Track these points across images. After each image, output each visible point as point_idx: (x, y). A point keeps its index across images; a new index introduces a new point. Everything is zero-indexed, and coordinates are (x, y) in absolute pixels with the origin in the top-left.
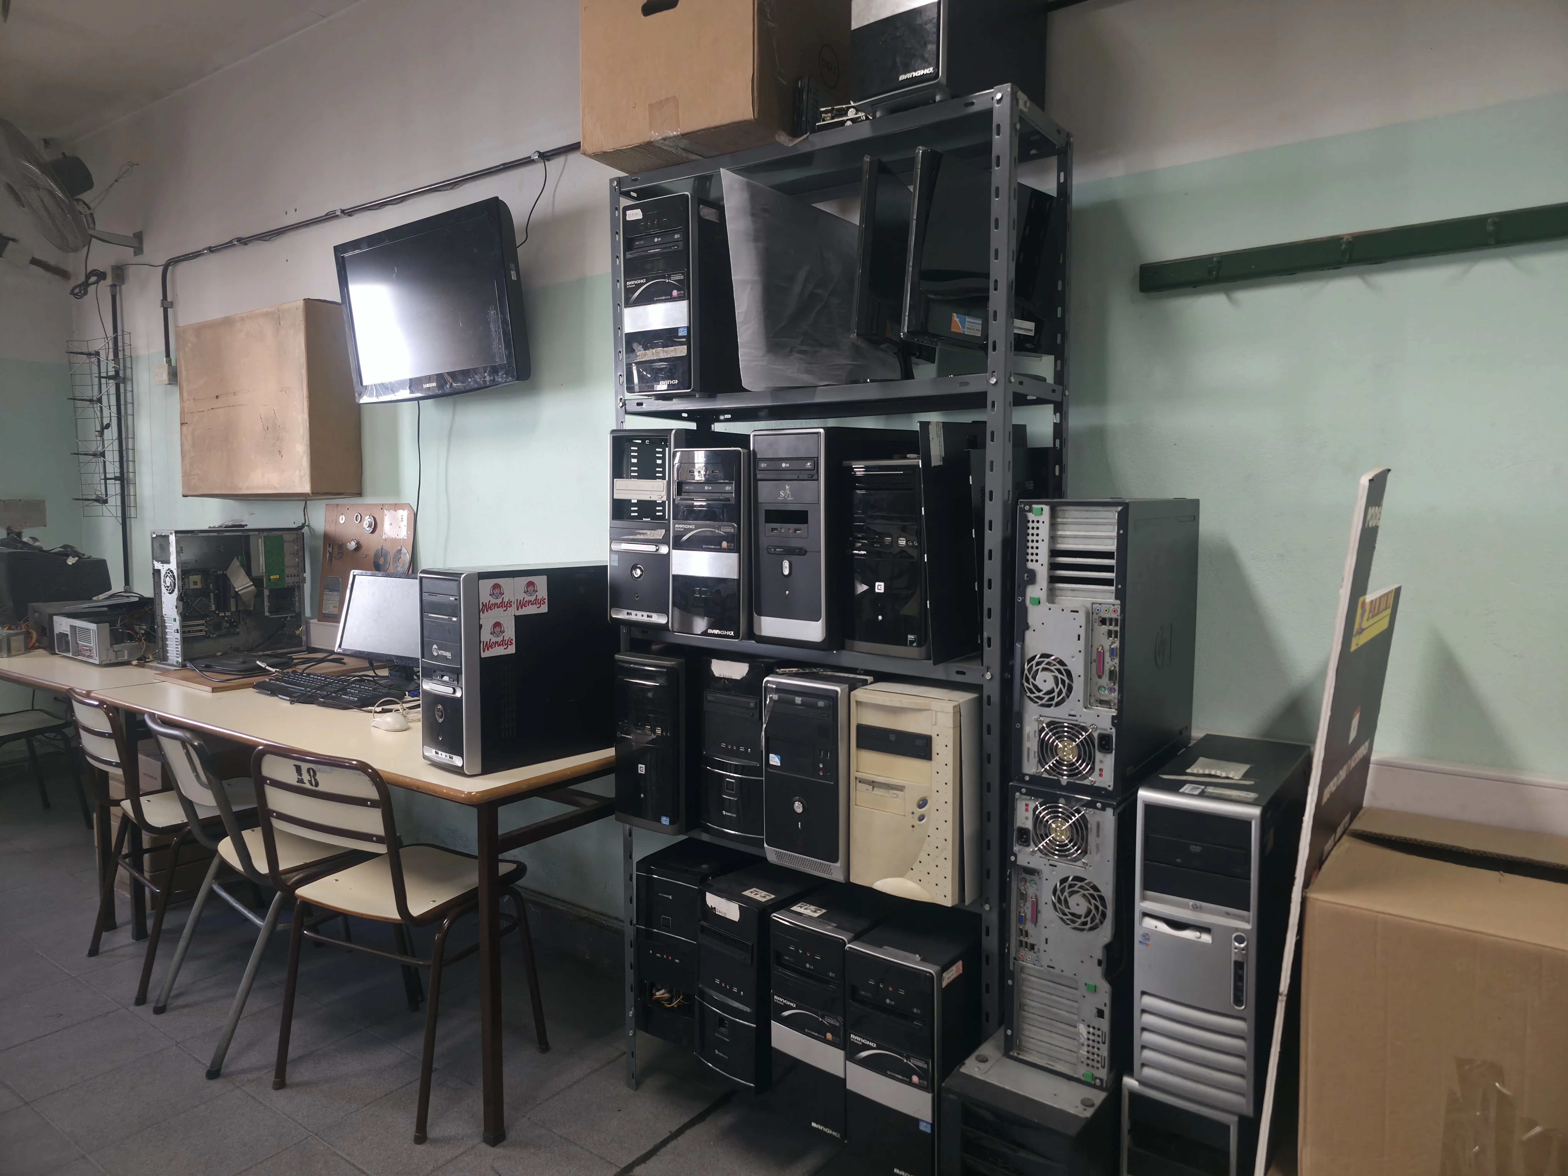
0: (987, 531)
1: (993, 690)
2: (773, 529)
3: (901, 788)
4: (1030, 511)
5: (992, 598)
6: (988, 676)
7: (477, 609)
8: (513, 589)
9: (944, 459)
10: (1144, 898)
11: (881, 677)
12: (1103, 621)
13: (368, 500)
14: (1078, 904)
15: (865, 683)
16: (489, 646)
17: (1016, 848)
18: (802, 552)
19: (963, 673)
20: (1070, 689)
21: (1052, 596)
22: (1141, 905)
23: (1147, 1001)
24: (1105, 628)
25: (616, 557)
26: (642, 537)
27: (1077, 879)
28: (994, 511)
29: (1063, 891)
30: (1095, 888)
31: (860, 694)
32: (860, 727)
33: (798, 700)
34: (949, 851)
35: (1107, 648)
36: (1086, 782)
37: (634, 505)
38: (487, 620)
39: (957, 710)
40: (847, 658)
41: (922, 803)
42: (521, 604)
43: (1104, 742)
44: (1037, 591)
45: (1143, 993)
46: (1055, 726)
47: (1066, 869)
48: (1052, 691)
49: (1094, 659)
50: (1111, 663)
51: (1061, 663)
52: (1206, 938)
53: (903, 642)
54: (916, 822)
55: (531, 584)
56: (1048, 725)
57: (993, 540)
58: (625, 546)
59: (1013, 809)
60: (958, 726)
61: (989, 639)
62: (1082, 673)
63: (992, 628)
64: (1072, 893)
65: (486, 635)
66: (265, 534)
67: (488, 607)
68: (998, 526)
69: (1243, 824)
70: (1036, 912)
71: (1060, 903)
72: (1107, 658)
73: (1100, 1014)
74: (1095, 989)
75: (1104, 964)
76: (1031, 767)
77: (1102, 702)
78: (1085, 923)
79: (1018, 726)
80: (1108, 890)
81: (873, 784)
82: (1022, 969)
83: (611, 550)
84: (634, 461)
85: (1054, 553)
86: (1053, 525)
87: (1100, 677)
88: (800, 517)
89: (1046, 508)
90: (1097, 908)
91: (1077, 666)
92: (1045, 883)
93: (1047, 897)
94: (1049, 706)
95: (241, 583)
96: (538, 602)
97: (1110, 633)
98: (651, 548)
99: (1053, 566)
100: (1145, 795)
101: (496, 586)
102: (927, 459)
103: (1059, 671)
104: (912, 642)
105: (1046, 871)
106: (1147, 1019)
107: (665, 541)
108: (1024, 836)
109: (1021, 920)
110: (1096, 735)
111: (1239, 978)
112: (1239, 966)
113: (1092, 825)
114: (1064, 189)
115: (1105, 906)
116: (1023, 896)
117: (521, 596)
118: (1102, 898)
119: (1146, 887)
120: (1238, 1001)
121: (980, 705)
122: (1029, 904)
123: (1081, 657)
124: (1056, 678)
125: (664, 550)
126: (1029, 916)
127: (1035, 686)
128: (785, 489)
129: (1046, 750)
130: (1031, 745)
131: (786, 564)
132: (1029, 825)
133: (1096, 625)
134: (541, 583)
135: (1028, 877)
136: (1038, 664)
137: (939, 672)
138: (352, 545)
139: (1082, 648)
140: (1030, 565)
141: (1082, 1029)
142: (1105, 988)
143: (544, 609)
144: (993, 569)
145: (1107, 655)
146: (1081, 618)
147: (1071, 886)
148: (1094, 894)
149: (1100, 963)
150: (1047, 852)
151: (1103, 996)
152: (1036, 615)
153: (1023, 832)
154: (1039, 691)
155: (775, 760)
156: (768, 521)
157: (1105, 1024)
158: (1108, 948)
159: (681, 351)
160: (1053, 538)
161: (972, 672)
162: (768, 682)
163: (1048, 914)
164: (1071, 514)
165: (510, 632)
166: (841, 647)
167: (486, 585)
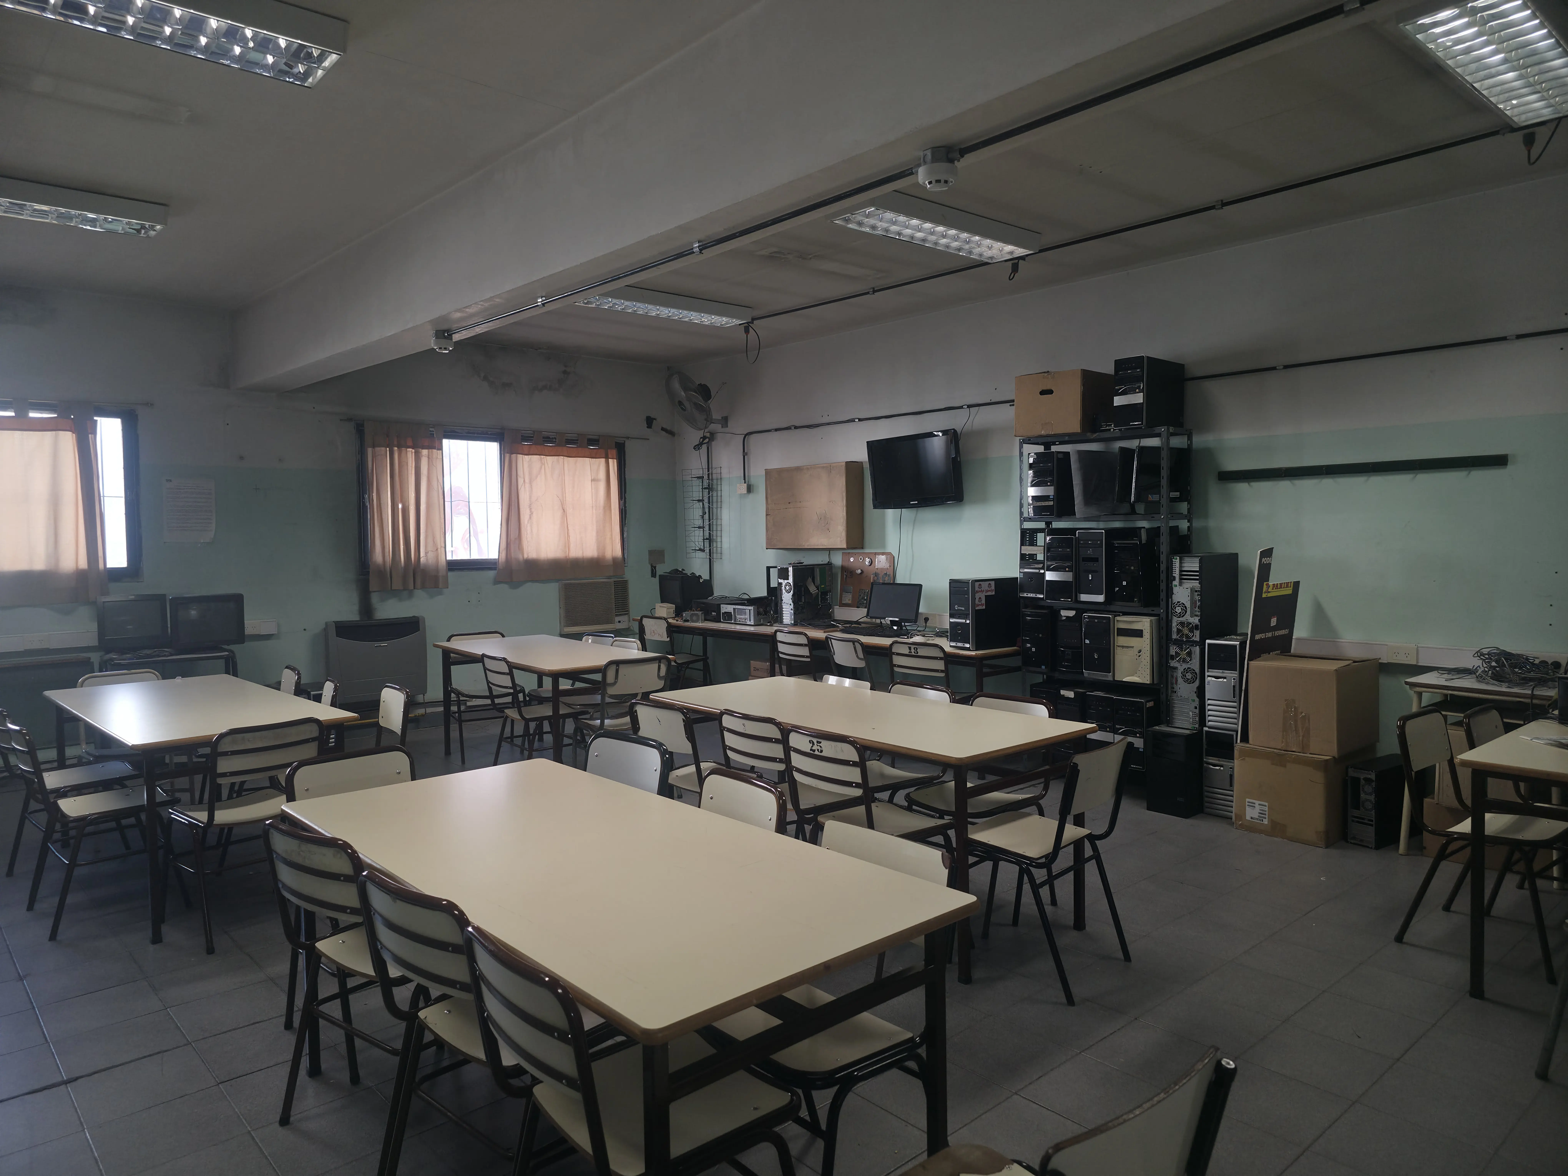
0: (1161, 564)
1: (1164, 616)
2: (1085, 564)
3: (1132, 647)
4: (1173, 558)
5: (1163, 586)
6: (1162, 611)
7: (974, 592)
8: (985, 585)
9: (1146, 541)
10: (1208, 672)
11: (1125, 614)
12: (1196, 591)
13: (867, 551)
14: (1189, 676)
15: (1119, 615)
16: (978, 605)
17: (1170, 661)
18: (1096, 571)
19: (1154, 611)
20: (1186, 612)
21: (1181, 584)
22: (1207, 674)
23: (1210, 702)
24: (1197, 593)
25: (1022, 574)
26: (1033, 567)
27: (1188, 668)
28: (1163, 558)
29: (1184, 672)
30: (1194, 670)
31: (1118, 618)
32: (1118, 629)
33: (1096, 621)
34: (1148, 666)
35: (1197, 599)
36: (1191, 639)
37: (1027, 555)
38: (977, 596)
39: (1151, 621)
40: (1113, 608)
41: (1140, 651)
42: (987, 591)
43: (1196, 627)
44: (1176, 582)
45: (1208, 699)
46: (1182, 624)
47: (1185, 666)
48: (1181, 612)
49: (1193, 603)
50: (1198, 604)
51: (1184, 604)
52: (1225, 680)
53: (1133, 601)
54: (1138, 658)
55: (990, 584)
56: (1180, 623)
57: (1163, 567)
58: (1026, 570)
59: (1169, 649)
60: (1151, 626)
61: (1162, 599)
62: (1189, 607)
63: (1163, 595)
64: (1187, 673)
65: (977, 602)
66: (820, 566)
67: (977, 592)
68: (1164, 562)
69: (1235, 646)
70: (1177, 681)
71: (1184, 676)
72: (1197, 602)
73: (1196, 708)
74: (1194, 701)
75: (1197, 693)
76: (1174, 636)
77: (1196, 616)
78: (1191, 681)
79: (1170, 624)
80: (1197, 671)
81: (1123, 647)
82: (1173, 699)
83: (1020, 572)
84: (1028, 539)
85: (1181, 571)
86: (1181, 563)
87: (1195, 608)
88: (1096, 560)
89: (1178, 558)
90: (1194, 676)
91: (1188, 605)
92: (1179, 671)
93: (1180, 675)
94: (1180, 617)
95: (812, 589)
96: (991, 591)
97: (1198, 595)
98: (1037, 571)
99: (1181, 575)
100: (1208, 641)
101: (980, 585)
102: (1140, 541)
103: (1182, 606)
104: (1136, 601)
105: (1179, 667)
106: (1210, 707)
107: (1043, 568)
108: (1173, 658)
109: (1172, 684)
110: (1194, 625)
111: (1234, 691)
112: (1234, 687)
113: (1193, 652)
114: (1190, 445)
115: (1196, 675)
116: (1172, 676)
117: (987, 588)
118: (1196, 673)
119: (1209, 668)
120: (1234, 697)
121: (1159, 622)
122: (1174, 679)
123: (1189, 602)
124: (1182, 608)
125: (1042, 571)
126: (1174, 682)
127: (1176, 611)
128: (1090, 550)
129: (1179, 631)
130: (1174, 629)
131: (1090, 576)
132: (1174, 654)
133: (1194, 593)
134: (993, 583)
135: (1174, 670)
136: (1176, 604)
137: (1145, 611)
138: (859, 571)
139: (1189, 599)
140: (1174, 575)
141: (1191, 713)
142: (1197, 700)
143: (993, 593)
144: (1163, 576)
145: (1197, 601)
146: (1189, 590)
147: (1187, 670)
148: (1193, 672)
149: (1196, 692)
150: (1179, 661)
151: (1197, 703)
152: (1175, 590)
153: (1172, 656)
154: (1177, 613)
155: (1087, 642)
156: (1083, 561)
157: (1197, 711)
158: (1198, 688)
159: (1051, 503)
160: (1181, 567)
161: (1156, 611)
162: (1084, 615)
163: (1180, 680)
164: (1187, 559)
165: (984, 601)
166: (1110, 604)
167: (977, 584)
